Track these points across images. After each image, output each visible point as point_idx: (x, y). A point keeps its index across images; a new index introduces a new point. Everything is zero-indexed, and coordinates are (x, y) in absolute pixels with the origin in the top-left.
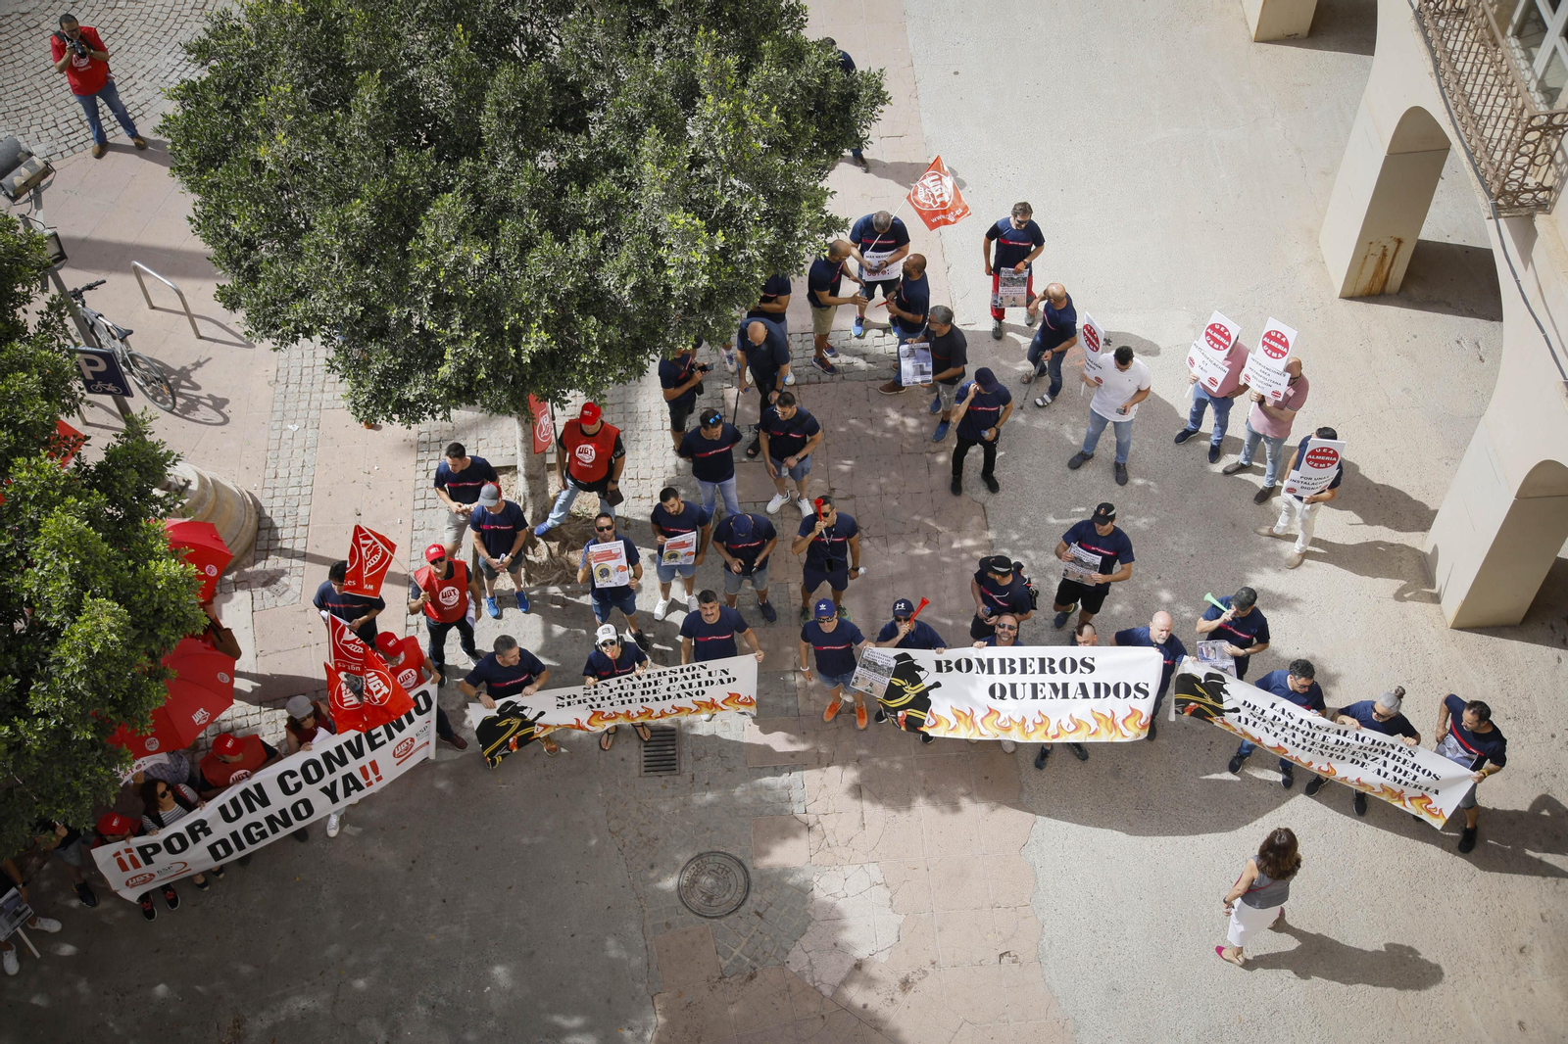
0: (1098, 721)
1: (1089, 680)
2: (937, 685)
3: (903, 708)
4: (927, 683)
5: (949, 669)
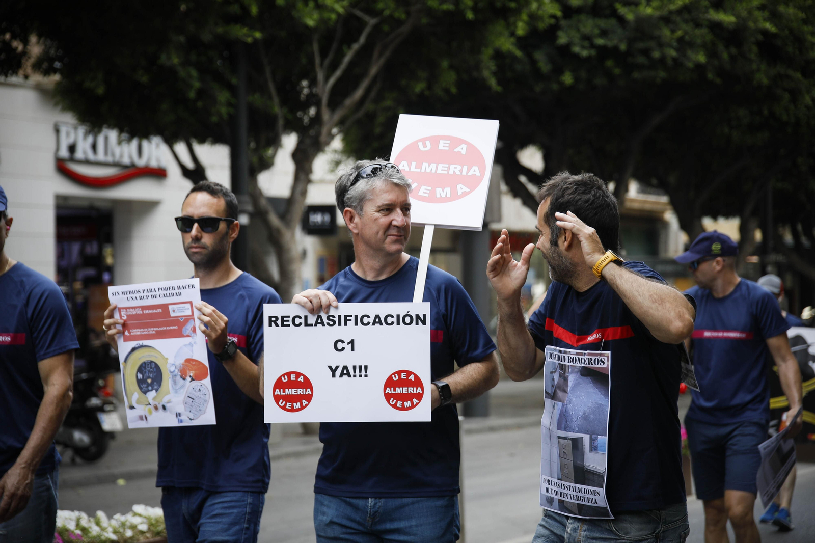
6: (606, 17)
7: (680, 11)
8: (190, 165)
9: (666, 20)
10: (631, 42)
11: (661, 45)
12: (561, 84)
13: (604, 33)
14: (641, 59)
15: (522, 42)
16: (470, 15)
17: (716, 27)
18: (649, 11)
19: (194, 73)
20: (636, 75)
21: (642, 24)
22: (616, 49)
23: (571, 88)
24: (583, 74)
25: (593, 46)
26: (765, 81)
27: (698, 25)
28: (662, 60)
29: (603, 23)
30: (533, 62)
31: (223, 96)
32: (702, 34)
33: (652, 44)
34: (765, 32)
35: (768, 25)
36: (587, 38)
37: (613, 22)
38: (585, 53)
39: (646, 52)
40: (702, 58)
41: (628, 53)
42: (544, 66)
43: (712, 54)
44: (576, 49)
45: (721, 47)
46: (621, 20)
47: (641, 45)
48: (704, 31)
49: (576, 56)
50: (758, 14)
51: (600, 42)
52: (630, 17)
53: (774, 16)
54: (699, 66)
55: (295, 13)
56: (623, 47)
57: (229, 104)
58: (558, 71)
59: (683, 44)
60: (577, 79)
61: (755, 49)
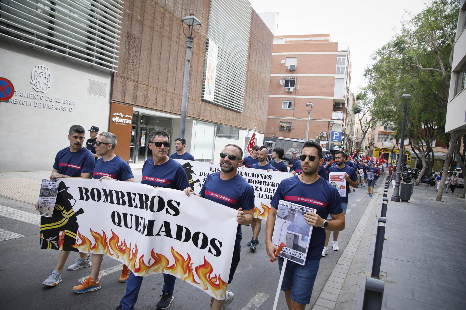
0: (177, 260)
1: (174, 222)
2: (81, 211)
3: (62, 229)
4: (75, 209)
5: (88, 199)
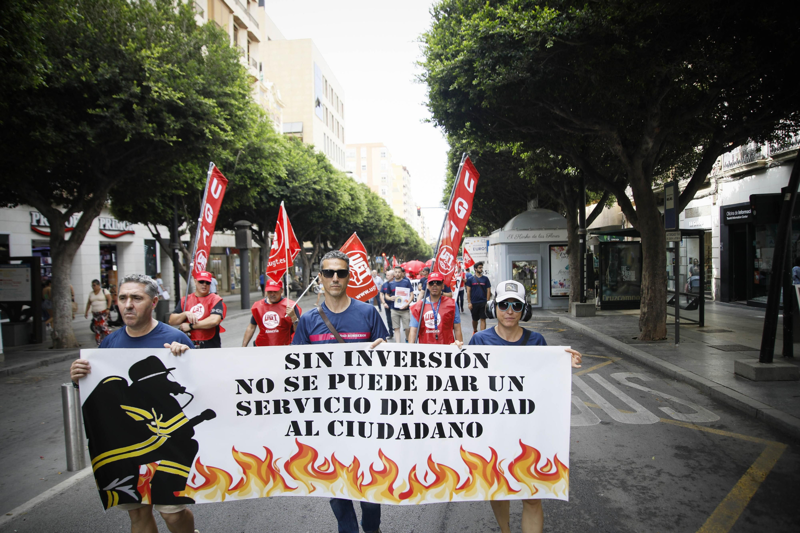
6: (283, 186)
7: (304, 185)
8: (155, 233)
9: (301, 187)
10: (291, 193)
11: (299, 195)
12: (271, 205)
13: (283, 190)
14: (294, 199)
15: (259, 193)
16: (249, 186)
17: (314, 189)
18: (296, 184)
19: (161, 204)
20: (292, 203)
21: (294, 187)
22: (286, 195)
23: (273, 207)
24: (276, 202)
25: (279, 194)
26: (327, 205)
27: (309, 189)
28: (300, 199)
29: (282, 187)
30: (261, 198)
31: (170, 212)
32: (311, 191)
33: (297, 194)
34: (327, 191)
35: (328, 189)
36: (277, 192)
37: (285, 187)
38: (277, 196)
39: (295, 196)
40: (311, 199)
41: (290, 197)
42: (265, 200)
43: (313, 197)
44: (275, 195)
45: (316, 195)
46: (288, 187)
47: (294, 194)
48: (311, 190)
49: (275, 197)
50: (325, 186)
51: (282, 193)
52: (291, 186)
53: (330, 187)
54: (310, 201)
55: (194, 186)
56: (289, 195)
57: (172, 214)
58: (269, 202)
59: (306, 194)
60: (275, 204)
61: (324, 196)
